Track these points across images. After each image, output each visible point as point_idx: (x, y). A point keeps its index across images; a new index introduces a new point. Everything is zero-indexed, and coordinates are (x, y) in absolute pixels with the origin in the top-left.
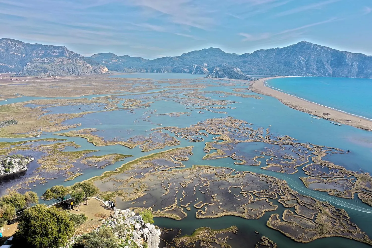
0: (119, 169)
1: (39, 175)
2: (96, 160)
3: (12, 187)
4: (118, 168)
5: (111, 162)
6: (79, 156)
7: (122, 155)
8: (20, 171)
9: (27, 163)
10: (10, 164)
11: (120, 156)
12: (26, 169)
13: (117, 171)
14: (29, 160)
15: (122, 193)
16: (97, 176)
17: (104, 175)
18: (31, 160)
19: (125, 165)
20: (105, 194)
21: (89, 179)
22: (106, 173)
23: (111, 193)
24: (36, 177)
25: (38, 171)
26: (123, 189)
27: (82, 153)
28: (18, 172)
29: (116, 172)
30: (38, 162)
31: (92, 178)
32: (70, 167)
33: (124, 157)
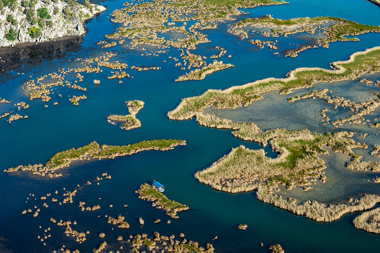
0: (344, 65)
1: (112, 55)
2: (272, 31)
3: (40, 78)
4: (340, 62)
5: (319, 41)
6: (224, 14)
7: (354, 24)
8: (67, 38)
9: (87, 18)
10: (43, 13)
11: (348, 27)
12: (80, 34)
13: (337, 72)
14: (91, 11)
15: (346, 144)
16: (273, 79)
17: (296, 78)
18: (96, 9)
19: (363, 56)
20: (293, 138)
21: (249, 85)
22: (299, 73)
23: (311, 137)
24: (102, 60)
25: (110, 41)
26: (351, 131)
27: (236, 5)
28: (62, 39)
29: (331, 75)
30: (114, 18)
31: (258, 82)
32: (197, 42)
33: (361, 30)
